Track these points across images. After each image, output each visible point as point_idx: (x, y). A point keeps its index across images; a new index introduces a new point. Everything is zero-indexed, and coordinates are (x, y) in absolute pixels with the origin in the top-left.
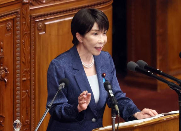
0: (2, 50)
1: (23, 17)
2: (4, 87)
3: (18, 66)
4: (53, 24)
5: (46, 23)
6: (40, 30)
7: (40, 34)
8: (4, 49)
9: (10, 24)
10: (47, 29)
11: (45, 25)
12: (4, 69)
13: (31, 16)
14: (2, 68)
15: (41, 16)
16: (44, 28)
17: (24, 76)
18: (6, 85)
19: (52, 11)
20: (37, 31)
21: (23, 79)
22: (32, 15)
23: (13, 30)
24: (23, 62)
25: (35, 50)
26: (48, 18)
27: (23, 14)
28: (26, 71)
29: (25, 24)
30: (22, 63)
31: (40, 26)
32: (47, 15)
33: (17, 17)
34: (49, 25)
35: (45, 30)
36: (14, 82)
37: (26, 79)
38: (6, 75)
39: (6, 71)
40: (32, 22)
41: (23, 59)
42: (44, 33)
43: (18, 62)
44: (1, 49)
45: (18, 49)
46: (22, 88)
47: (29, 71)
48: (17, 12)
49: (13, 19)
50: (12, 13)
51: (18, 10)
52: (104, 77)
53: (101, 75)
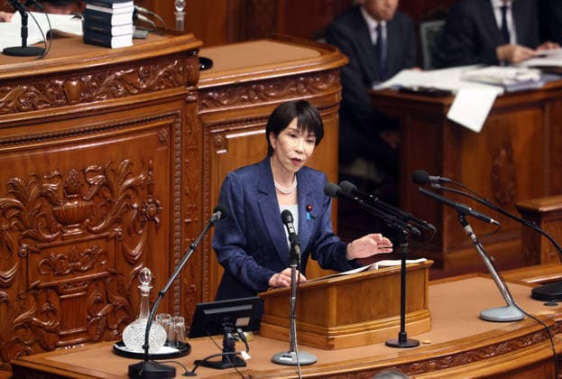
0: (151, 173)
1: (187, 123)
2: (154, 230)
3: (178, 199)
4: (241, 138)
5: (228, 137)
6: (219, 147)
7: (218, 152)
8: (155, 170)
9: (165, 132)
10: (230, 147)
11: (227, 140)
12: (154, 202)
13: (203, 125)
14: (150, 200)
15: (220, 125)
16: (226, 144)
17: (189, 216)
18: (157, 228)
19: (239, 118)
20: (213, 148)
21: (187, 220)
22: (206, 122)
23: (170, 142)
24: (187, 194)
25: (210, 177)
26: (231, 129)
27: (187, 118)
28: (191, 208)
29: (190, 133)
30: (184, 195)
31: (219, 140)
32: (231, 123)
33: (177, 123)
34: (234, 139)
35: (226, 148)
36: (171, 224)
37: (189, 220)
38: (157, 212)
39: (157, 205)
40: (205, 133)
41: (187, 188)
42: (225, 151)
43: (178, 193)
44: (150, 170)
45: (179, 172)
46: (183, 235)
47: (196, 208)
48: (176, 115)
49: (171, 125)
50: (168, 115)
51: (179, 111)
52: (308, 210)
53: (304, 207)
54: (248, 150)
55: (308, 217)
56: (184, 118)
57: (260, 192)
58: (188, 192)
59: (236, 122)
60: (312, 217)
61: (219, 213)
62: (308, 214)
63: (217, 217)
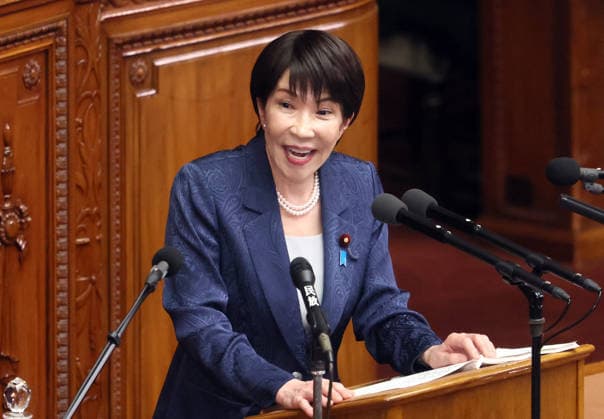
0: (7, 150)
1: (79, 46)
2: (16, 265)
3: (62, 200)
4: (183, 64)
5: (159, 63)
6: (140, 84)
7: (139, 95)
8: (15, 144)
9: (35, 67)
10: (163, 81)
11: (155, 70)
12: (16, 209)
13: (109, 40)
14: (7, 205)
15: (142, 40)
16: (154, 77)
17: (82, 232)
18: (21, 261)
19: (179, 25)
20: (128, 87)
21: (80, 240)
22: (113, 36)
23: (44, 86)
24: (79, 187)
25: (123, 145)
26: (164, 47)
27: (78, 35)
28: (88, 215)
29: (85, 66)
30: (74, 188)
31: (141, 71)
32: (163, 36)
33: (58, 45)
34: (170, 67)
35: (154, 85)
36: (50, 251)
37: (87, 240)
38: (22, 228)
39: (21, 215)
40: (113, 58)
41: (80, 176)
42: (153, 92)
43: (63, 186)
44: (6, 145)
45: (63, 146)
46: (74, 269)
47: (98, 214)
48: (57, 30)
49: (46, 52)
50: (42, 33)
51: (62, 23)
52: (343, 245)
53: (334, 240)
54: (199, 86)
55: (344, 260)
56: (72, 34)
57: (246, 209)
58: (82, 183)
59: (174, 34)
60: (350, 259)
61: (164, 266)
62: (343, 254)
63: (160, 273)
